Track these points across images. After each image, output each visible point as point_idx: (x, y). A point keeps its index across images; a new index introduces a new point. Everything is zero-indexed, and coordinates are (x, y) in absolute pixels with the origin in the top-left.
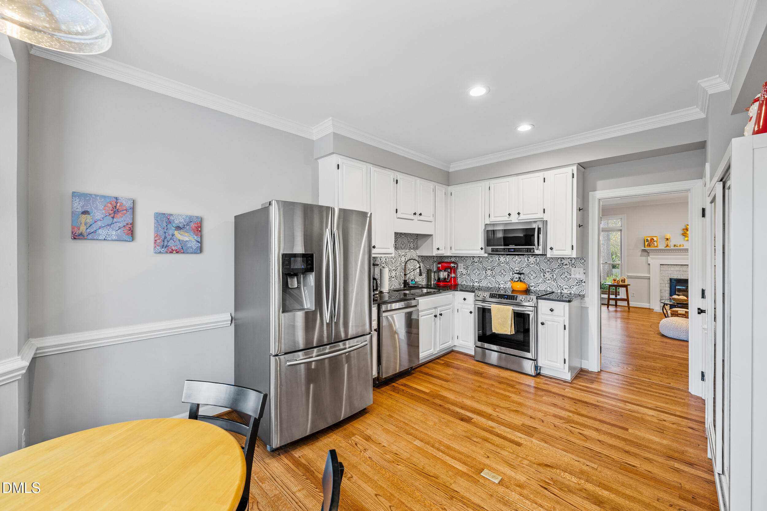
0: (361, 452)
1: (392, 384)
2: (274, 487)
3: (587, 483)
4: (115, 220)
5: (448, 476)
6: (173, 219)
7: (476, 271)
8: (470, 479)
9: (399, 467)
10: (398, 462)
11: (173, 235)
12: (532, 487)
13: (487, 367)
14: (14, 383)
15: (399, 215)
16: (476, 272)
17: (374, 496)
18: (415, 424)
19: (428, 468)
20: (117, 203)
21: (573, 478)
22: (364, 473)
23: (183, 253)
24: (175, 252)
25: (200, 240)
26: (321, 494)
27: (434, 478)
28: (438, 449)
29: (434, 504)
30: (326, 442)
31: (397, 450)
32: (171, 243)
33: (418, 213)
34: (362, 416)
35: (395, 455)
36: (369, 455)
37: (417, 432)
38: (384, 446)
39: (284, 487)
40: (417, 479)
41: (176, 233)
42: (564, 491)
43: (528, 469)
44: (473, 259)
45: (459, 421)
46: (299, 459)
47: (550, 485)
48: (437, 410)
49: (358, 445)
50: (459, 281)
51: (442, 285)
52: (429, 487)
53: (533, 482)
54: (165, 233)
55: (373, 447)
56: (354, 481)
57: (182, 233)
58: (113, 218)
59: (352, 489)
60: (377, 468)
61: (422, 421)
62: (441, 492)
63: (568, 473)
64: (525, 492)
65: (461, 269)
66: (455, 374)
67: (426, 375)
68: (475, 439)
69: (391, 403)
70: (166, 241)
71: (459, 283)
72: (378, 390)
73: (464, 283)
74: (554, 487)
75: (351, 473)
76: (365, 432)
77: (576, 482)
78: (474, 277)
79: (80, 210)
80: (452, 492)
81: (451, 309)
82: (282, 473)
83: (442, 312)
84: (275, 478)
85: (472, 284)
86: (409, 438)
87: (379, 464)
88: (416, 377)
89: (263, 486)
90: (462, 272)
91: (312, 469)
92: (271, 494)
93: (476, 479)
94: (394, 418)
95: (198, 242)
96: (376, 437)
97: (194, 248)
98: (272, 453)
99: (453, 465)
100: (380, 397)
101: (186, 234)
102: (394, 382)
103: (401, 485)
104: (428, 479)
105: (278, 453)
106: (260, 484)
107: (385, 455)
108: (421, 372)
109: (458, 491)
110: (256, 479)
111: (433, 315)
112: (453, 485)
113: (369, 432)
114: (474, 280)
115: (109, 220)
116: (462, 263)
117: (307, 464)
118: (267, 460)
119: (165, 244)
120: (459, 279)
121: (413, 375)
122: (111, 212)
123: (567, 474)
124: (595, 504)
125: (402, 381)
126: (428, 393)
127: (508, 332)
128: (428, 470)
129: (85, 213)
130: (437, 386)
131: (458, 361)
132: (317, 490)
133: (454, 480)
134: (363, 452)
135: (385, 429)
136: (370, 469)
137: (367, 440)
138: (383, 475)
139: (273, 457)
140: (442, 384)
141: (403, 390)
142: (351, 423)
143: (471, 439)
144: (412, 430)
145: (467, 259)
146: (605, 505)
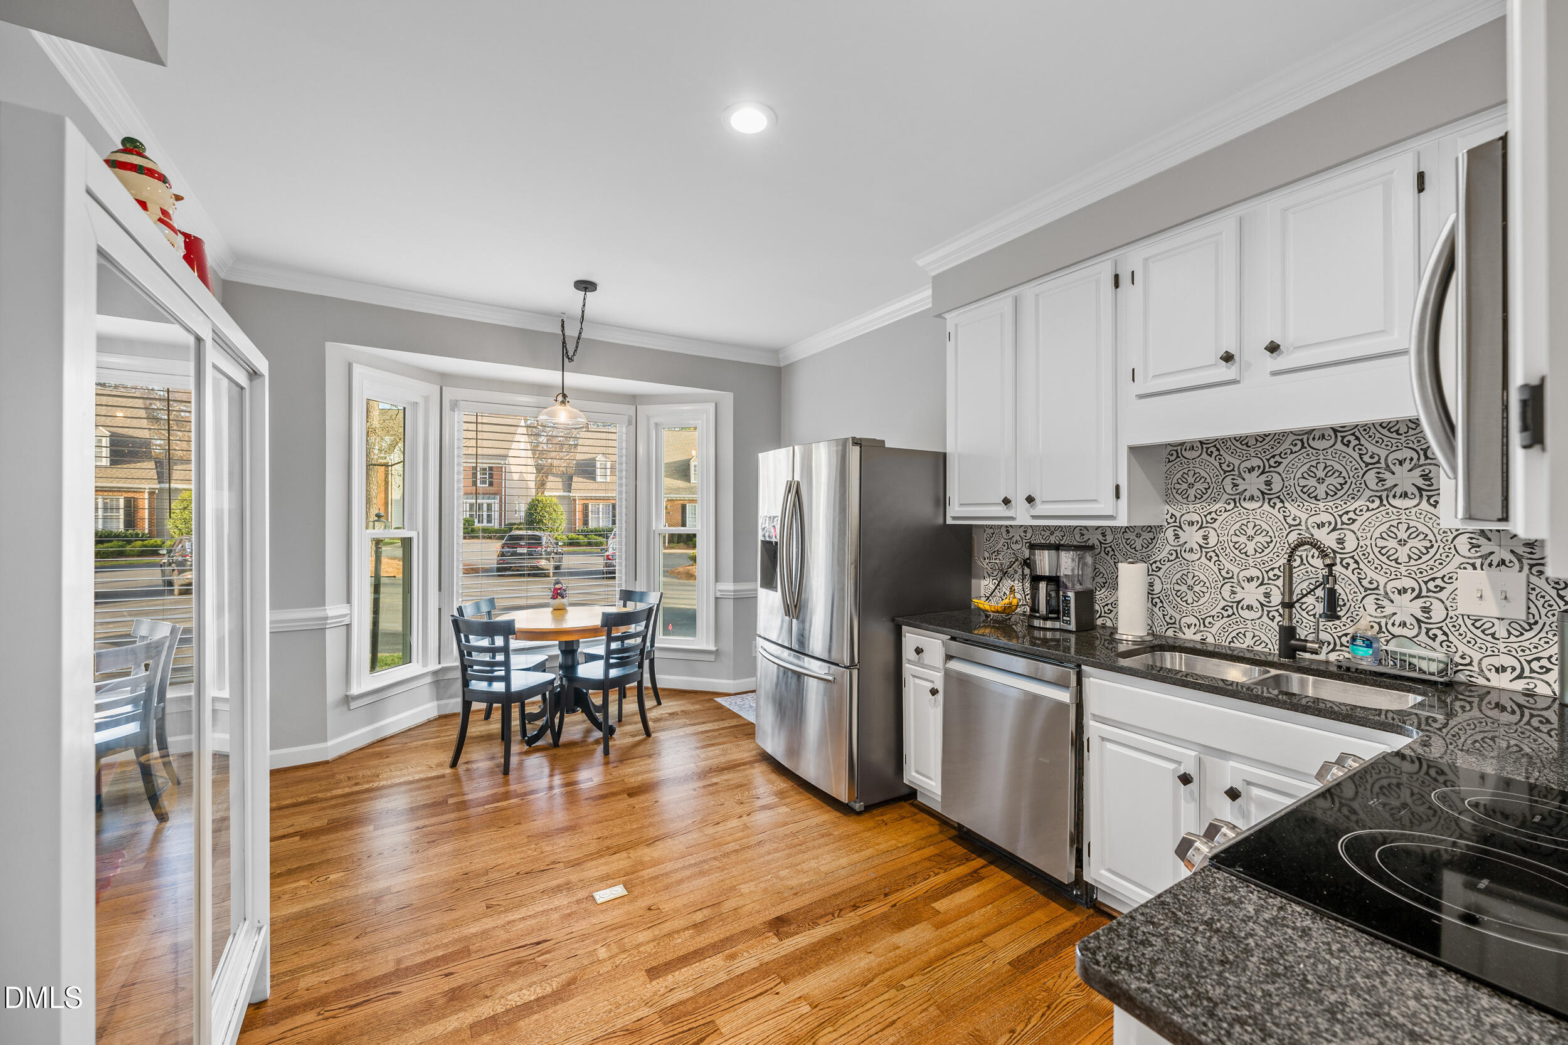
1: (980, 859)
3: (492, 1014)
12: (555, 929)
15: (1143, 384)
21: (517, 999)
34: (836, 809)
42: (513, 964)
43: (588, 946)
47: (537, 954)
53: (560, 935)
63: (531, 1001)
64: (555, 916)
68: (706, 913)
69: (880, 844)
74: (531, 957)
77: (509, 997)
94: (820, 837)
100: (906, 834)
113: (783, 809)
123: (532, 998)
124: (459, 987)
135: (786, 824)
141: (946, 869)
143: (710, 908)
146: (445, 999)
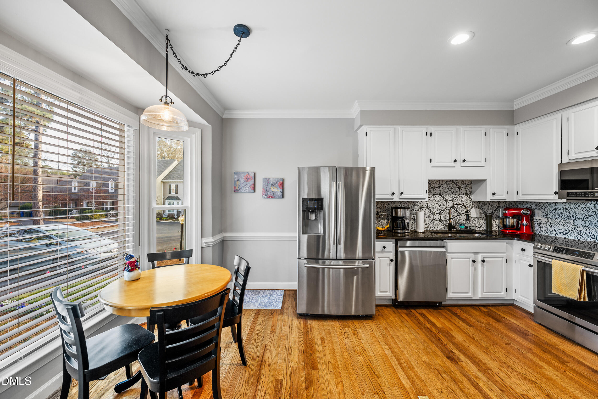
0: (344, 338)
1: (411, 310)
2: (286, 330)
4: (248, 183)
5: (389, 381)
6: (270, 180)
7: (560, 219)
8: (404, 394)
9: (359, 357)
10: (361, 355)
11: (270, 189)
13: (546, 332)
14: (210, 247)
15: (434, 163)
16: (560, 221)
17: (328, 361)
18: (400, 341)
19: (379, 369)
20: (248, 175)
22: (334, 348)
23: (274, 198)
24: (271, 198)
25: (282, 191)
26: (303, 345)
27: (376, 376)
28: (400, 364)
29: (359, 387)
30: (329, 324)
31: (367, 348)
32: (269, 193)
33: (460, 160)
34: (366, 320)
35: (364, 350)
36: (347, 342)
37: (395, 346)
38: (361, 342)
39: (290, 332)
40: (363, 369)
41: (271, 188)
44: (556, 205)
45: (445, 357)
46: (308, 325)
48: (432, 341)
49: (346, 334)
50: (537, 230)
51: (508, 232)
52: (366, 378)
54: (267, 188)
55: (354, 339)
56: (324, 349)
57: (274, 187)
58: (247, 182)
59: (320, 351)
60: (344, 350)
61: (408, 342)
62: (372, 385)
65: (538, 216)
66: (489, 324)
67: (453, 314)
68: (444, 376)
69: (396, 321)
70: (267, 192)
71: (537, 232)
72: (395, 310)
73: (544, 232)
75: (327, 345)
76: (357, 329)
78: (555, 226)
79: (236, 179)
80: (380, 391)
81: (503, 258)
82: (295, 326)
83: (485, 259)
84: (290, 327)
85: (554, 235)
86: (385, 346)
87: (348, 349)
88: (440, 312)
89: (283, 327)
90: (540, 220)
91: (310, 332)
92: (283, 332)
93: (410, 396)
94: (387, 330)
95: (281, 192)
96: (361, 335)
97: (279, 195)
98: (299, 316)
99: (401, 378)
100: (391, 314)
101: (276, 188)
102: (414, 309)
103: (349, 366)
104: (371, 374)
105: (301, 317)
106: (283, 326)
107: (356, 347)
108: (451, 311)
109: (385, 393)
110: (283, 323)
111: (471, 260)
112: (386, 388)
113: (360, 330)
114: (556, 230)
115: (245, 183)
116: (540, 210)
117: (310, 329)
118: (294, 318)
119: (267, 193)
120: (536, 228)
121: (439, 310)
122: (246, 179)
125: (423, 311)
126: (438, 327)
127: (574, 297)
128: (377, 370)
129: (238, 180)
130: (454, 326)
131: (509, 315)
132: (303, 342)
133: (391, 386)
134: (345, 338)
135: (373, 334)
136: (339, 348)
137: (354, 334)
138: (344, 355)
139: (298, 318)
140: (462, 326)
141: (416, 317)
142: (353, 321)
143: (441, 374)
144: (393, 343)
145: (547, 205)
